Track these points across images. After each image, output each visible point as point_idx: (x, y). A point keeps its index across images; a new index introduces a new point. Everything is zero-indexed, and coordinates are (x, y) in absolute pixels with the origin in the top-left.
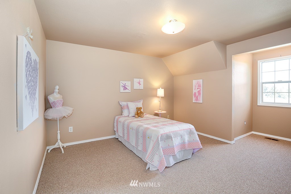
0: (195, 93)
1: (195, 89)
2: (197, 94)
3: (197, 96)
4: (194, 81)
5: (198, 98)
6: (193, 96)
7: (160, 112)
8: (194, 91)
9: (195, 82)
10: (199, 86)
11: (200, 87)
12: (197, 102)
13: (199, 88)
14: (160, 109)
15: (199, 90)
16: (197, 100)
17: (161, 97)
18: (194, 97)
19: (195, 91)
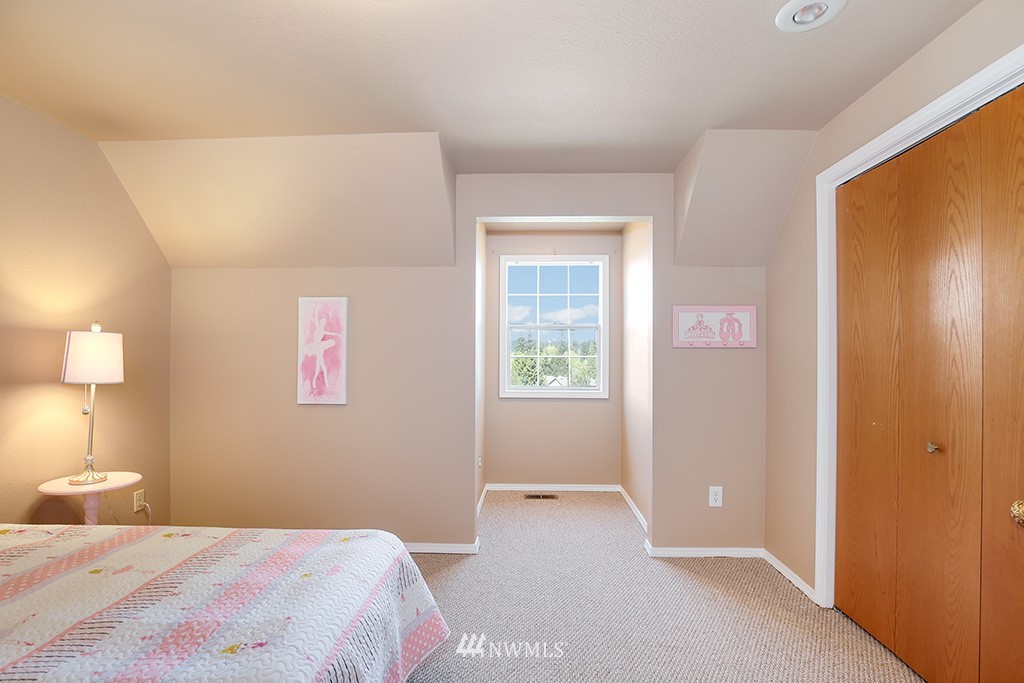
0: (310, 362)
1: (310, 340)
2: (321, 364)
3: (322, 373)
4: (303, 302)
5: (326, 381)
6: (300, 375)
7: (88, 484)
8: (303, 350)
9: (308, 309)
10: (333, 325)
11: (338, 329)
12: (322, 400)
13: (332, 337)
14: (90, 467)
15: (331, 343)
16: (320, 390)
17: (97, 385)
18: (305, 380)
19: (310, 347)
